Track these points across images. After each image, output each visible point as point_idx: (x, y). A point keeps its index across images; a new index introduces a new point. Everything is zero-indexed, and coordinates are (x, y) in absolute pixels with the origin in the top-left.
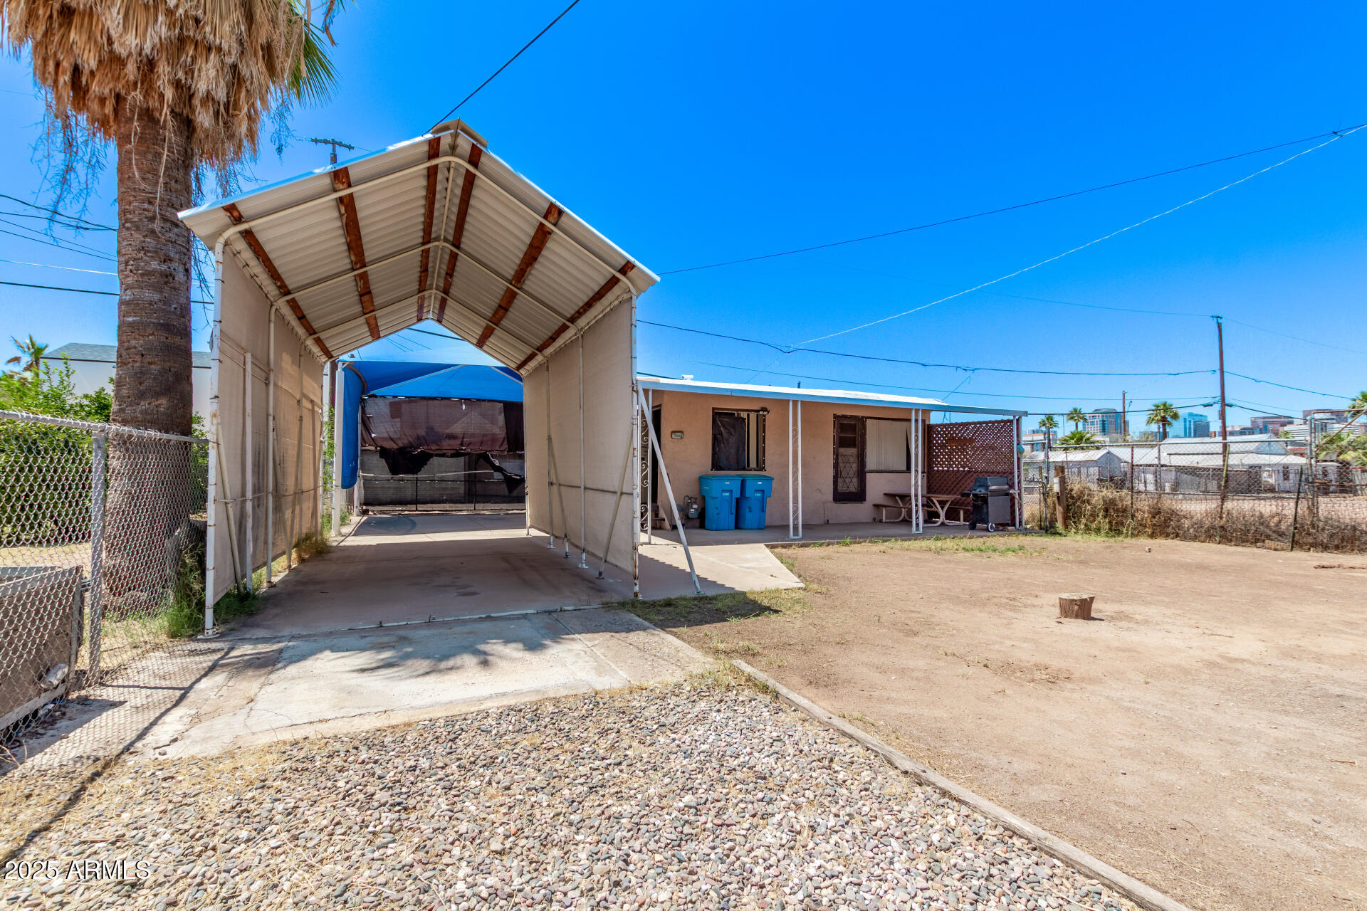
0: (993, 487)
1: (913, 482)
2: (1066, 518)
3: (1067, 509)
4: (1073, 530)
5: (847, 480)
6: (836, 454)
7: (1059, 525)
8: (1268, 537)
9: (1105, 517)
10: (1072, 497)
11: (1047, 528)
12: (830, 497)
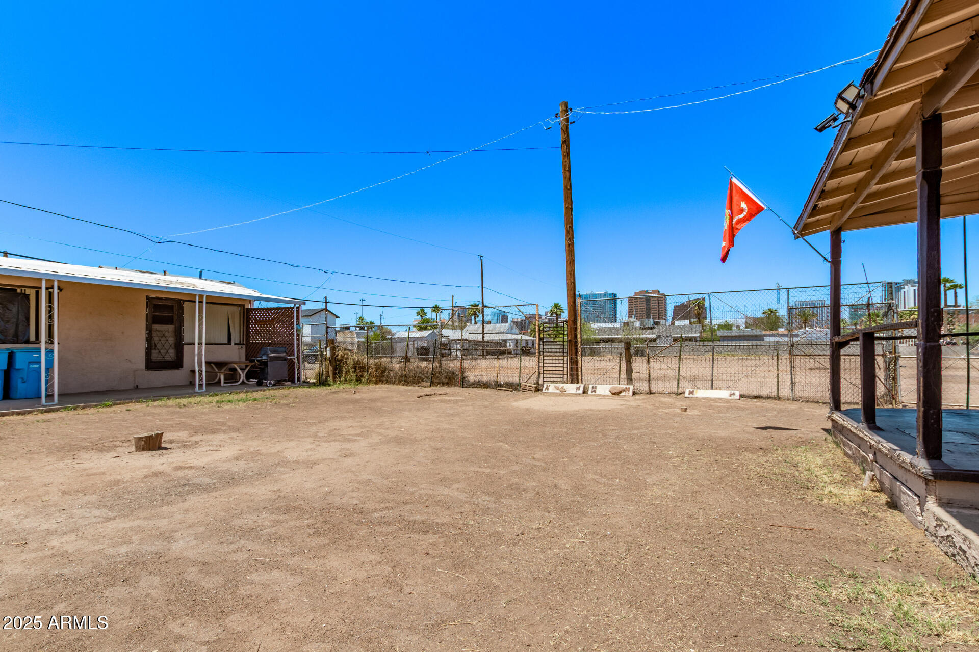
0: (273, 355)
1: (196, 352)
2: (335, 374)
3: (335, 369)
4: (338, 382)
5: (162, 351)
6: (149, 329)
7: (330, 379)
8: (423, 380)
9: (354, 372)
10: (338, 361)
11: (322, 382)
12: (143, 365)
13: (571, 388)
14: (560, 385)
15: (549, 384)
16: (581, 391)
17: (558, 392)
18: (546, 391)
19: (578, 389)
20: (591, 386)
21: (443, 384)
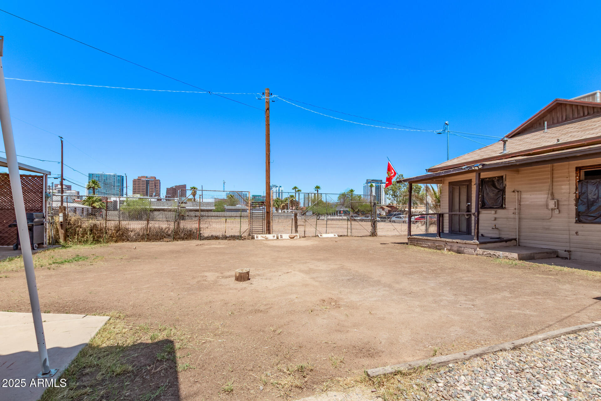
0: (36, 220)
2: (65, 236)
3: (66, 231)
4: (70, 243)
7: (62, 241)
8: (165, 237)
9: (90, 234)
10: (70, 224)
11: (53, 243)
13: (270, 236)
14: (264, 235)
15: (257, 235)
16: (275, 238)
17: (264, 239)
18: (257, 239)
19: (274, 236)
20: (279, 235)
21: (183, 239)
